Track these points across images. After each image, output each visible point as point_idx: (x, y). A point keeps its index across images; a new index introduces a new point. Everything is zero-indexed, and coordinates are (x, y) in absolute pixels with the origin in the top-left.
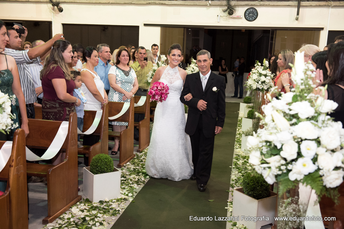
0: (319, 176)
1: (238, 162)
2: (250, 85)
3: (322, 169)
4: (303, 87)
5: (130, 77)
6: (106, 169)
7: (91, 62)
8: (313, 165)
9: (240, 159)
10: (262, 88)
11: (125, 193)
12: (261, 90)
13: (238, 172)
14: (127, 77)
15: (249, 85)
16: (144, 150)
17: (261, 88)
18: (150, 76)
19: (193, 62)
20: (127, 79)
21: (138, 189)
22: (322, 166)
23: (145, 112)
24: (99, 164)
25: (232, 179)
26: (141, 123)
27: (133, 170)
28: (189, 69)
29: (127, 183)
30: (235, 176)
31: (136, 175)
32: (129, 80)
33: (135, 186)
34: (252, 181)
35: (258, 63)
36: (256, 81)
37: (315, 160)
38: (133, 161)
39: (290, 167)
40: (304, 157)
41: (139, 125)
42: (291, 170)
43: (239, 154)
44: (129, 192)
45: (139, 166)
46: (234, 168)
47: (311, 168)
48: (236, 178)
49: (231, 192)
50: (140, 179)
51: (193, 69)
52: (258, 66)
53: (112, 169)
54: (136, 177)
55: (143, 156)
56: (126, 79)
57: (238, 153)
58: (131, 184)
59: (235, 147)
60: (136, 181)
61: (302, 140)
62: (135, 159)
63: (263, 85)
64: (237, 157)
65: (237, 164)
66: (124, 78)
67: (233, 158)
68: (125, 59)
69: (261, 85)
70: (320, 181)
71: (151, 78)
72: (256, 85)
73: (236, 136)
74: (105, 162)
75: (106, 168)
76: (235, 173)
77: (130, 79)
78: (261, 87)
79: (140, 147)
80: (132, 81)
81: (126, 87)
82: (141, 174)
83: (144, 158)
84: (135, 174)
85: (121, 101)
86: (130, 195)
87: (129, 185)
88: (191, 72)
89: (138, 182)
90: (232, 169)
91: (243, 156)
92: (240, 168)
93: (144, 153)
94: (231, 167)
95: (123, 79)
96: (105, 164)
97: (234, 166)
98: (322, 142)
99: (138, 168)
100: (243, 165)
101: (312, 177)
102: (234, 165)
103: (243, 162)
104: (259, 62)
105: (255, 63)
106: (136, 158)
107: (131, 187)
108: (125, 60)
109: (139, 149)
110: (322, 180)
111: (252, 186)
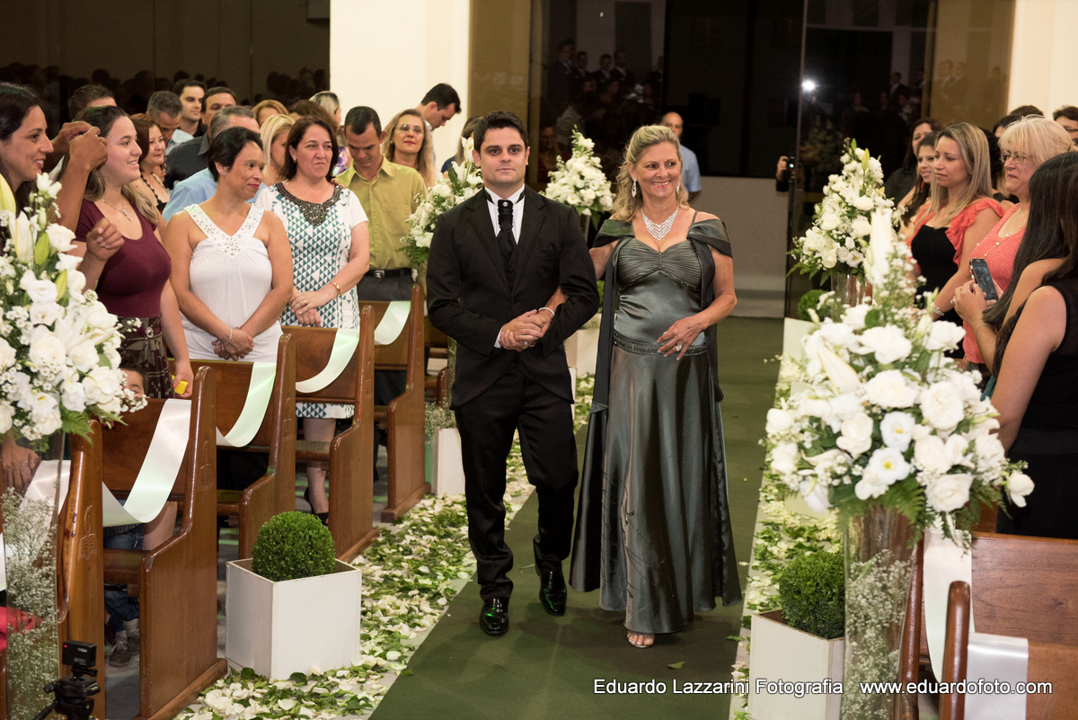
0: (917, 486)
1: (774, 550)
2: (814, 253)
3: (921, 471)
4: (885, 293)
5: (330, 228)
6: (310, 562)
7: (229, 184)
8: (906, 464)
9: (780, 539)
10: (858, 262)
11: (375, 652)
12: (854, 272)
13: (773, 580)
14: (316, 231)
15: (810, 253)
16: (407, 514)
17: (853, 264)
18: (423, 223)
19: (579, 148)
20: (315, 238)
21: (414, 639)
22: (921, 465)
23: (406, 366)
24: (287, 547)
25: (749, 604)
26: (394, 406)
27: (384, 582)
28: (563, 181)
29: (371, 622)
30: (762, 593)
31: (399, 597)
32: (324, 239)
33: (403, 629)
34: (809, 583)
35: (853, 152)
36: (835, 237)
37: (909, 455)
38: (375, 552)
39: (857, 470)
40: (886, 446)
41: (390, 414)
42: (859, 478)
43: (778, 521)
44: (385, 647)
45: (401, 568)
46: (755, 568)
47: (901, 470)
48: (764, 599)
49: (744, 640)
50: (416, 609)
51: (582, 177)
52: (854, 163)
53: (330, 563)
54: (398, 602)
55: (409, 534)
56: (310, 238)
57: (771, 519)
58: (386, 625)
59: (763, 495)
60: (402, 616)
61: (884, 412)
62: (378, 544)
63: (860, 252)
64: (768, 531)
65: (767, 555)
66: (302, 234)
67: (753, 535)
68: (318, 158)
69: (855, 253)
70: (919, 495)
71: (428, 229)
72: (834, 251)
73: (768, 455)
74: (307, 537)
75: (312, 558)
76: (759, 584)
77: (328, 235)
78: (855, 258)
79: (391, 504)
80: (336, 243)
81: (309, 271)
82: (416, 592)
83: (412, 543)
84: (392, 594)
85: (292, 322)
86: (393, 655)
87: (382, 628)
88: (573, 190)
89: (412, 618)
90: (751, 572)
91: (792, 528)
92: (780, 568)
93: (411, 526)
94: (744, 564)
95: (298, 237)
96: (307, 546)
97: (757, 563)
98: (925, 414)
99: (398, 573)
100: (790, 557)
101: (904, 490)
102: (758, 557)
103: (792, 547)
104: (859, 146)
105: (843, 148)
106: (384, 543)
107: (390, 633)
108: (317, 161)
109: (389, 511)
110: (923, 494)
111: (811, 597)
